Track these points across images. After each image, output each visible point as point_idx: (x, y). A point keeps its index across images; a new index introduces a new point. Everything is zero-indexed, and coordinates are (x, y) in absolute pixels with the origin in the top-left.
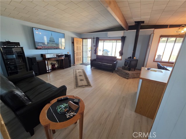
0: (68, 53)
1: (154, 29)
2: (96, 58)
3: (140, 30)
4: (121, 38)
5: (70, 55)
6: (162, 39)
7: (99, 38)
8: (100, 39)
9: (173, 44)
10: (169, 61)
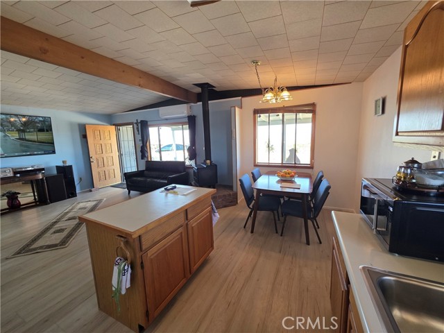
0: (63, 162)
1: (240, 98)
2: (144, 169)
3: (209, 102)
4: (186, 120)
5: (70, 167)
6: (260, 116)
7: (147, 122)
8: (149, 123)
9: (281, 126)
10: (282, 163)
